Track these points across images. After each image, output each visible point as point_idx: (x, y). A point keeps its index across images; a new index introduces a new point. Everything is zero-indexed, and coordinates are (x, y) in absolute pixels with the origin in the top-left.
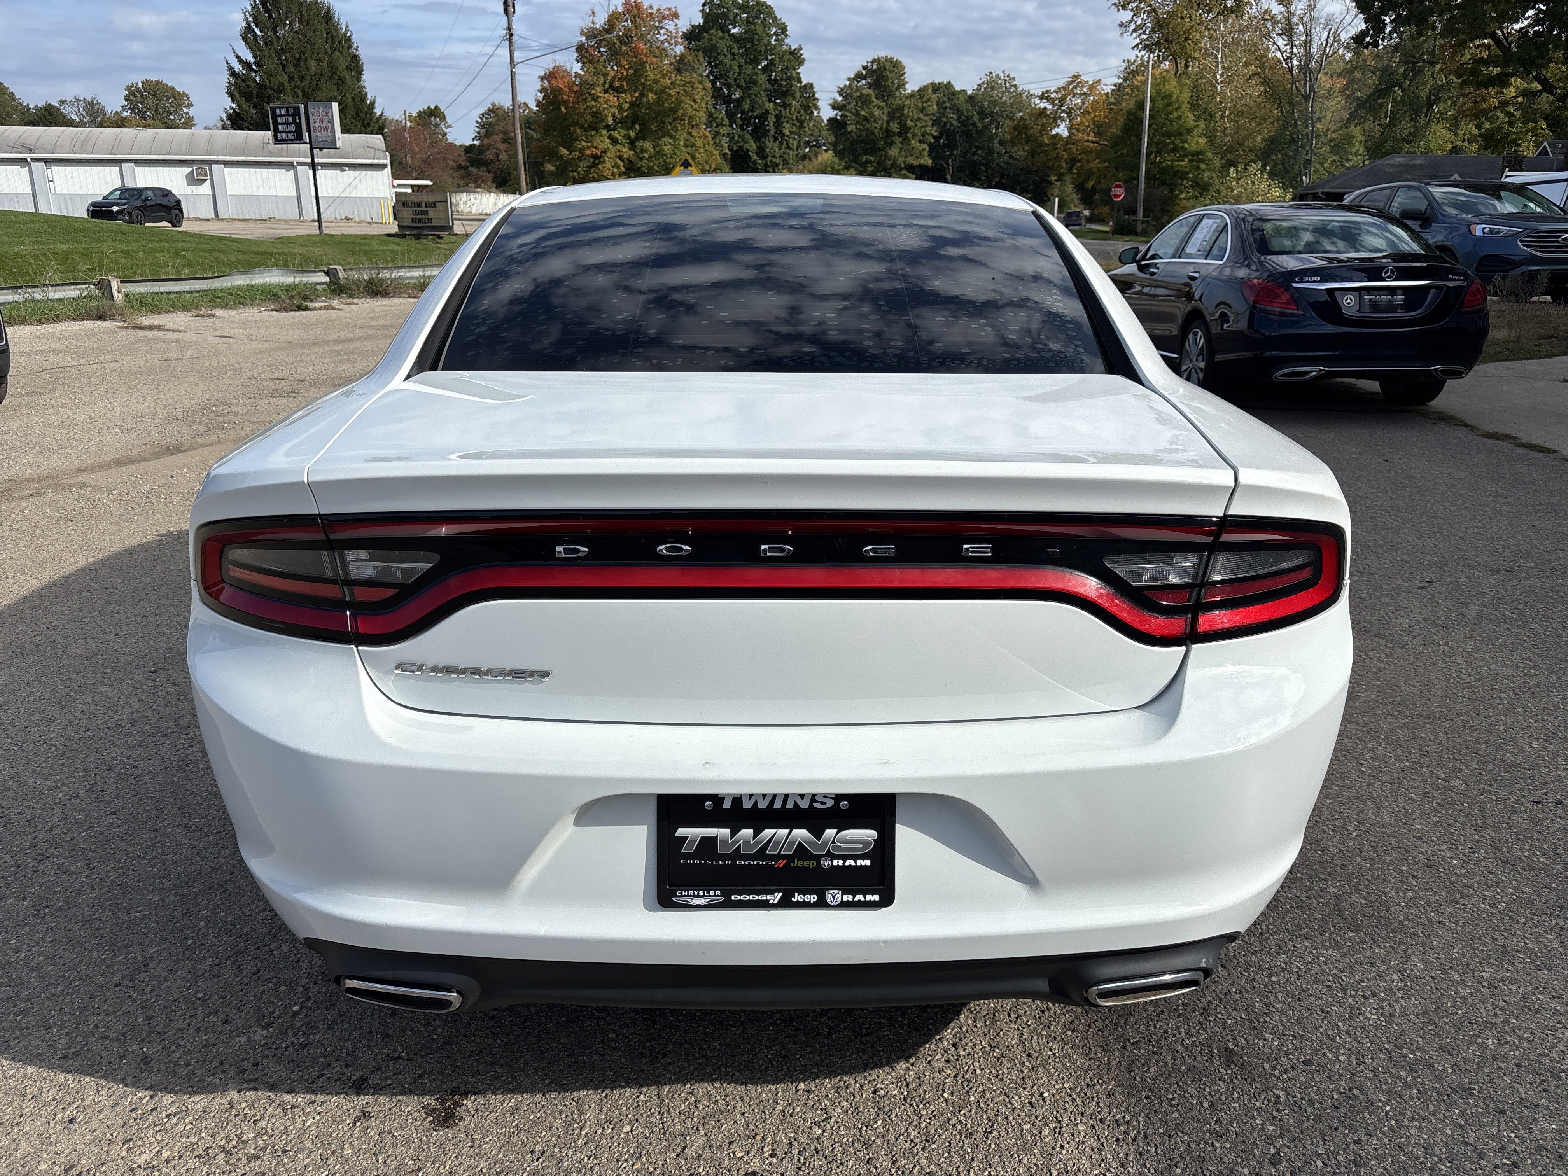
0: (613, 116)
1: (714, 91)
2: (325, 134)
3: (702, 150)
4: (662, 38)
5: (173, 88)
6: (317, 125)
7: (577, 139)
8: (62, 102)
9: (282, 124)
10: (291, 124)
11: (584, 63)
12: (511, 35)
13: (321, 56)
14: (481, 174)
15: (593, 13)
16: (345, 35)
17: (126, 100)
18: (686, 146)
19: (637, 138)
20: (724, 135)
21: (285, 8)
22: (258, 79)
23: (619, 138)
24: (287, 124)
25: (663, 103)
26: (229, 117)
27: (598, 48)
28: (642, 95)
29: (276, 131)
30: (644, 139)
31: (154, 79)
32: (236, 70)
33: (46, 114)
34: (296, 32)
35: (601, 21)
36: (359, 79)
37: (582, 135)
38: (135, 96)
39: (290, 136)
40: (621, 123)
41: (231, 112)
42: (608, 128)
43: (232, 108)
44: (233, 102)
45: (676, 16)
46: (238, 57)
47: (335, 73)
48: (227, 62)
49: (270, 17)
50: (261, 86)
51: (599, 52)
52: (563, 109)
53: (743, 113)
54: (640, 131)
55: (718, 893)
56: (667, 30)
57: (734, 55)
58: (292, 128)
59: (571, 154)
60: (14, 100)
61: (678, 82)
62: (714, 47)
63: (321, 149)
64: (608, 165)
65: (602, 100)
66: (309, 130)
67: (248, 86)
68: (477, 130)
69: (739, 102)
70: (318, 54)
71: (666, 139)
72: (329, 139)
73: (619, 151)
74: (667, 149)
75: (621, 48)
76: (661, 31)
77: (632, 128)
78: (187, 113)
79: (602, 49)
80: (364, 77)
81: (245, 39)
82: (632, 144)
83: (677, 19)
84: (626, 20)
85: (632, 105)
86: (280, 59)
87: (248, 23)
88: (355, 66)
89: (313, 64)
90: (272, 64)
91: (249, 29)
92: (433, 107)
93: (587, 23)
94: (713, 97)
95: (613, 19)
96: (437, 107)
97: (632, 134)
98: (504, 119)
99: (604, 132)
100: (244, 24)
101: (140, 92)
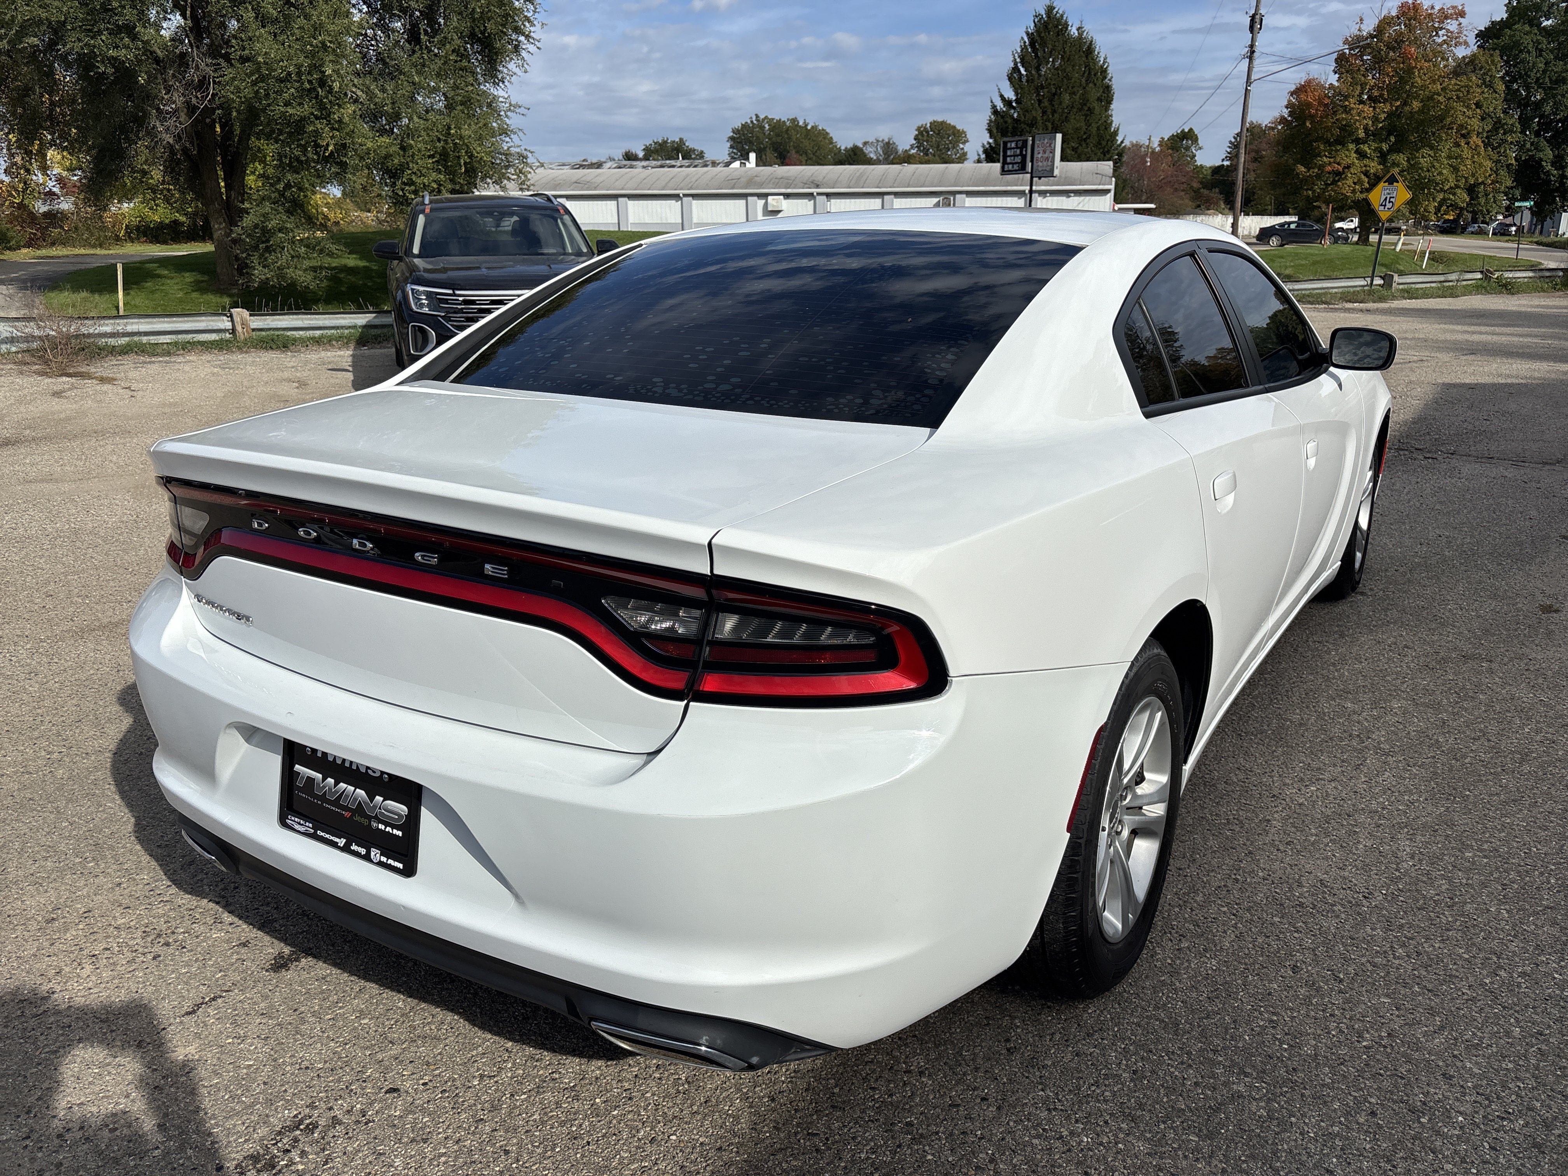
0: (1366, 129)
1: (1507, 94)
2: (1045, 163)
3: (1469, 162)
4: (1439, 40)
5: (954, 127)
6: (1039, 156)
7: (1319, 155)
8: (865, 143)
9: (1010, 156)
10: (1018, 156)
11: (1341, 73)
12: (1253, 52)
13: (1075, 89)
14: (1212, 195)
15: (1361, 20)
16: (1102, 67)
17: (915, 139)
18: (1449, 157)
19: (1391, 150)
20: (1511, 143)
21: (1050, 46)
22: (1015, 115)
23: (1369, 151)
24: (1014, 156)
25: (1429, 110)
26: (985, 151)
27: (1361, 56)
28: (1405, 103)
29: (1005, 163)
30: (1399, 151)
31: (940, 120)
32: (998, 108)
33: (852, 153)
34: (1057, 69)
35: (1369, 27)
36: (1107, 108)
37: (1325, 151)
38: (923, 136)
39: (1016, 167)
40: (1374, 135)
41: (987, 146)
42: (1357, 141)
43: (989, 143)
44: (991, 137)
45: (1462, 14)
46: (1002, 96)
47: (1085, 104)
48: (992, 102)
49: (1036, 55)
50: (1016, 121)
51: (1362, 61)
52: (1308, 124)
53: (1541, 117)
54: (1396, 143)
55: (311, 825)
56: (1448, 30)
57: (1541, 50)
58: (1018, 159)
59: (1309, 171)
60: (831, 143)
61: (1451, 87)
62: (1517, 44)
63: (1040, 178)
64: (1350, 182)
65: (1354, 112)
66: (1032, 161)
67: (1006, 122)
68: (1229, 150)
69: (1538, 105)
70: (1072, 88)
71: (1426, 151)
72: (1048, 169)
73: (1365, 166)
74: (1424, 162)
75: (1387, 54)
76: (1440, 33)
77: (1386, 140)
78: (963, 149)
79: (1365, 58)
80: (1112, 106)
81: (1010, 78)
82: (1383, 157)
83: (1462, 17)
84: (1399, 24)
85: (1390, 115)
86: (1038, 95)
87: (1016, 63)
88: (1106, 96)
89: (1066, 97)
90: (1031, 100)
91: (1015, 69)
92: (1186, 130)
93: (1353, 30)
94: (1505, 100)
95: (1385, 23)
96: (1191, 130)
97: (1385, 147)
98: (1259, 138)
99: (1352, 146)
100: (1012, 65)
101: (927, 132)
